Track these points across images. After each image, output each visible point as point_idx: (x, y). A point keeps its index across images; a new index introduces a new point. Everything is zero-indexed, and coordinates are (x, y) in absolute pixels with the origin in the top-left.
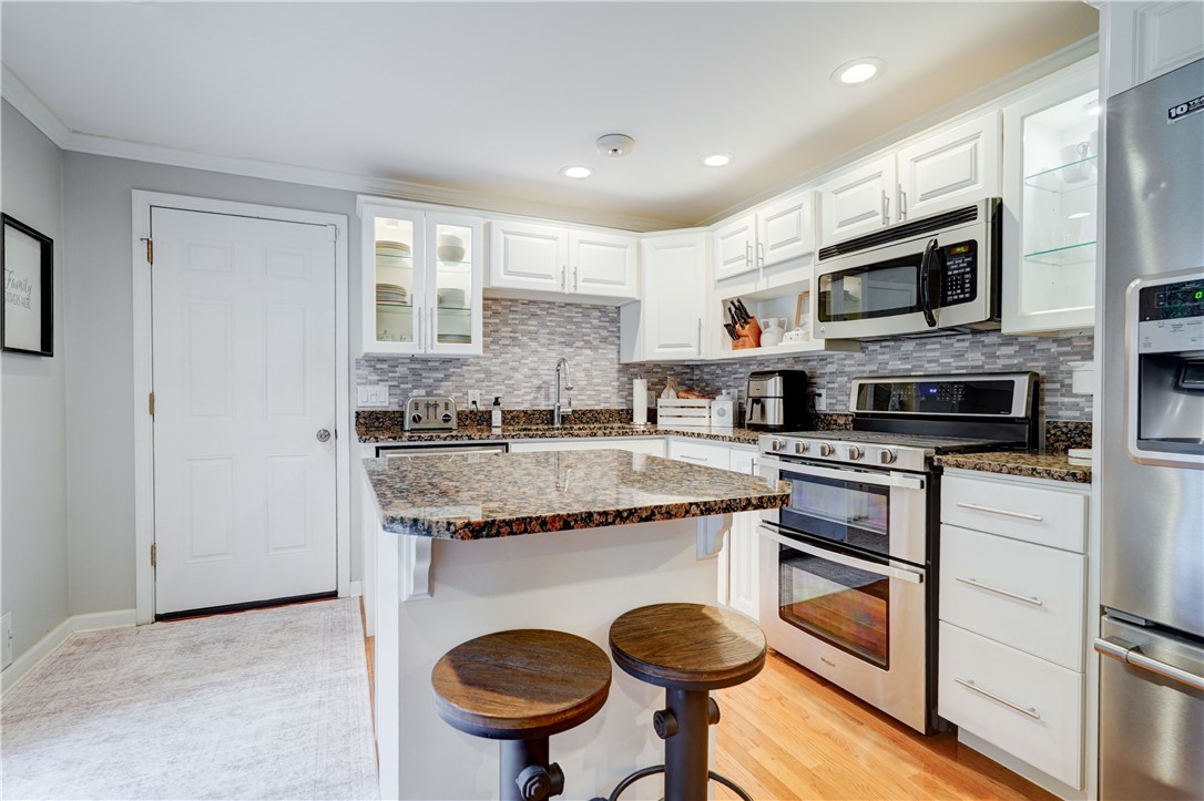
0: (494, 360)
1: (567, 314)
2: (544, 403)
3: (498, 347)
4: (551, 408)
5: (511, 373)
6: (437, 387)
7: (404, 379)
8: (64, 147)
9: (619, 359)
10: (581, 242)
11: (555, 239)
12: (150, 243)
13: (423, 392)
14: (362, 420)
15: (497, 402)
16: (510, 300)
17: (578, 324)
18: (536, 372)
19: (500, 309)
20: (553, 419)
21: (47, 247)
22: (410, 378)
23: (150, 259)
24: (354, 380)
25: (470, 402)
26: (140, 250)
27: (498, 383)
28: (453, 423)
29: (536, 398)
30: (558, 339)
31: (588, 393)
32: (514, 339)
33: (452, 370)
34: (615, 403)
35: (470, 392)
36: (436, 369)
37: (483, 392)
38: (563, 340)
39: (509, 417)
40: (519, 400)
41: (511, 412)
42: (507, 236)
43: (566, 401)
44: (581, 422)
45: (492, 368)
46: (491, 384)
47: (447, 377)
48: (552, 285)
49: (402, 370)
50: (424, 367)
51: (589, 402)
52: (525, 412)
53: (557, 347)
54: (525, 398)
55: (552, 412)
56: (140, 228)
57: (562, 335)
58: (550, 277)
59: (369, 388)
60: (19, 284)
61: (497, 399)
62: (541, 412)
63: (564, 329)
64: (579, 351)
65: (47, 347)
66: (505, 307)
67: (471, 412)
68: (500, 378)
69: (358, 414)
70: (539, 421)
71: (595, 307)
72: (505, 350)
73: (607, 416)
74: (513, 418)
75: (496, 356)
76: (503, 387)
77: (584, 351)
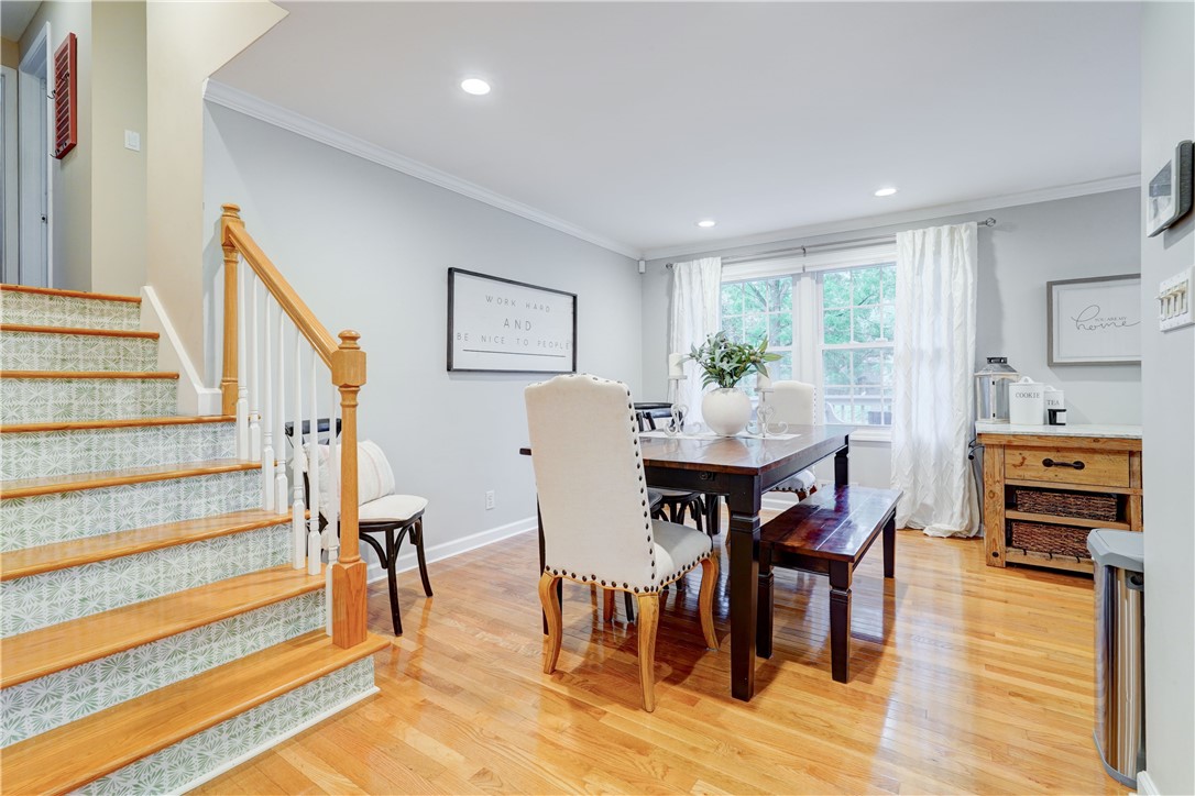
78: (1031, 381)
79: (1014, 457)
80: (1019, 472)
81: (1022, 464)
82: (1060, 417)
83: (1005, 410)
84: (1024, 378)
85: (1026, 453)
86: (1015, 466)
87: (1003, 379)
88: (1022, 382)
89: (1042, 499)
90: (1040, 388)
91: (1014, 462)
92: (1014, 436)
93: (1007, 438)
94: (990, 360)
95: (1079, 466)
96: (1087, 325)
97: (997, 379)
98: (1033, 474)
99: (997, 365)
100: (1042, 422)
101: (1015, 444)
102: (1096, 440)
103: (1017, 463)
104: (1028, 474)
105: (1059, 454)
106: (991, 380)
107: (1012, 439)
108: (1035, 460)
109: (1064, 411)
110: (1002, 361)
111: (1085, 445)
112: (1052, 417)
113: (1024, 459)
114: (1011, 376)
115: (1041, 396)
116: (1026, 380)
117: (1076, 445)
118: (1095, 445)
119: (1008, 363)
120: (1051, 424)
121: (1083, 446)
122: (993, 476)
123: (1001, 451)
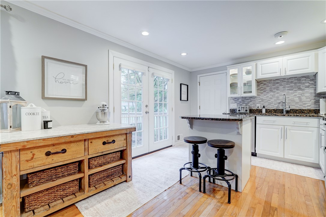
0: (264, 96)
1: (290, 81)
2: (281, 107)
3: (265, 93)
4: (283, 109)
5: (270, 99)
6: (248, 104)
7: (240, 102)
8: (190, 71)
9: (315, 92)
10: (288, 60)
11: (278, 62)
12: (200, 83)
13: (245, 105)
14: (231, 111)
15: (264, 107)
16: (269, 80)
17: (295, 83)
18: (278, 99)
19: (266, 83)
20: (283, 112)
21: (188, 86)
22: (242, 102)
23: (200, 85)
24: (230, 103)
25: (257, 107)
26: (198, 84)
27: (265, 102)
28: (248, 112)
29: (278, 106)
30: (287, 89)
31: (300, 104)
32: (270, 90)
33: (252, 99)
34: (312, 107)
35: (257, 104)
36: (248, 99)
37: (261, 104)
38: (289, 89)
39: (269, 111)
40: (273, 106)
41: (269, 109)
42: (262, 65)
43: (288, 106)
44: (296, 113)
45: (263, 98)
46: (263, 102)
47: (251, 101)
48: (277, 75)
49: (240, 100)
50: (245, 99)
51: (300, 107)
52: (274, 110)
53: (286, 91)
54: (274, 106)
55: (283, 110)
56: (198, 81)
57: (288, 87)
58: (276, 73)
59: (233, 104)
60: (184, 92)
61: (264, 106)
62: (279, 110)
63: (289, 85)
64: (296, 91)
65: (188, 100)
66: (267, 82)
67: (257, 109)
68: (266, 101)
69: (230, 110)
70: (279, 112)
71: (303, 77)
72: (268, 93)
73: (309, 111)
74: (270, 111)
75: (265, 95)
76: (267, 103)
77: (297, 91)
78: (34, 106)
79: (27, 155)
80: (31, 164)
81: (32, 158)
82: (50, 125)
83: (18, 122)
84: (30, 104)
85: (35, 151)
86: (27, 161)
87: (17, 105)
88: (29, 106)
89: (44, 175)
90: (39, 110)
91: (26, 159)
92: (27, 142)
93: (22, 144)
94: (8, 93)
95: (64, 151)
96: (60, 81)
97: (13, 104)
98: (39, 163)
99: (13, 96)
100: (40, 128)
101: (28, 147)
102: (72, 136)
103: (29, 158)
104: (36, 164)
105: (54, 147)
106: (9, 105)
107: (26, 144)
108: (40, 154)
109: (51, 121)
110: (17, 94)
111: (68, 140)
112: (45, 125)
113: (34, 155)
114: (22, 103)
115: (40, 114)
116: (32, 106)
117: (63, 141)
118: (72, 139)
119: (20, 95)
120: (45, 128)
121: (67, 141)
122: (10, 173)
123: (17, 153)
